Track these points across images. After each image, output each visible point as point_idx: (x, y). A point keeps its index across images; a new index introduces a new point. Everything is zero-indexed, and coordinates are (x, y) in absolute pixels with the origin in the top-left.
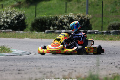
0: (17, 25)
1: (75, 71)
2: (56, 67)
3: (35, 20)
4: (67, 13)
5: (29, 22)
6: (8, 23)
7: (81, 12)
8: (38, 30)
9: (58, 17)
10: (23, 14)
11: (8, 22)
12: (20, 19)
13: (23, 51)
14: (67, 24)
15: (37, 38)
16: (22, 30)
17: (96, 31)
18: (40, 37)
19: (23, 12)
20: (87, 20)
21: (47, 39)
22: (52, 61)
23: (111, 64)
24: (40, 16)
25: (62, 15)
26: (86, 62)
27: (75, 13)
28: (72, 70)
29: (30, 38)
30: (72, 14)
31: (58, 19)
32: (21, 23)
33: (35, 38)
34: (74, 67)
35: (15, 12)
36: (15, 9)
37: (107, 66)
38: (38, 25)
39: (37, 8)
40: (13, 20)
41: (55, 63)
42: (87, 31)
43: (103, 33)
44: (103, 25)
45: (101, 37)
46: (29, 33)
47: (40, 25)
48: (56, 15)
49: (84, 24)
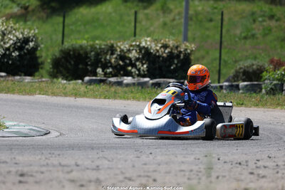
0: (18, 63)
1: (155, 180)
2: (109, 168)
3: (61, 51)
4: (137, 36)
5: (48, 55)
7: (171, 37)
8: (67, 75)
9: (115, 45)
10: (34, 37)
12: (24, 47)
13: (30, 127)
14: (138, 63)
15: (66, 95)
16: (31, 74)
18: (72, 94)
19: (32, 31)
20: (185, 55)
21: (89, 97)
22: (101, 154)
23: (238, 165)
24: (74, 42)
25: (125, 40)
26: (180, 159)
27: (157, 38)
28: (146, 178)
29: (48, 95)
30: (149, 39)
31: (116, 50)
32: (28, 57)
33: (61, 96)
34: (151, 170)
35: (14, 32)
36: (15, 24)
37: (230, 171)
38: (68, 64)
39: (67, 21)
40: (8, 49)
41: (105, 158)
43: (221, 87)
46: (46, 82)
47: (72, 63)
48: (112, 42)
49: (176, 64)
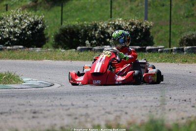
0: (31, 39)
1: (126, 113)
2: (94, 106)
3: (61, 29)
4: (113, 18)
5: (51, 33)
6: (16, 35)
7: (136, 17)
8: (65, 46)
9: (98, 24)
10: (42, 20)
11: (17, 33)
12: (35, 28)
13: (40, 81)
15: (64, 59)
16: (40, 45)
17: (161, 48)
18: (69, 58)
19: (40, 17)
20: (146, 29)
21: (80, 60)
22: (89, 97)
23: (184, 102)
24: (69, 23)
25: (104, 21)
26: (144, 98)
27: (126, 18)
28: (120, 112)
29: (53, 60)
30: (120, 19)
31: (99, 28)
32: (38, 34)
33: (61, 60)
34: (124, 106)
35: (28, 17)
36: (28, 12)
37: (178, 106)
38: (65, 38)
40: (24, 29)
41: (92, 100)
42: (145, 48)
43: (172, 50)
44: (171, 38)
45: (168, 57)
46: (51, 51)
47: (69, 37)
48: (96, 22)
49: (140, 36)
